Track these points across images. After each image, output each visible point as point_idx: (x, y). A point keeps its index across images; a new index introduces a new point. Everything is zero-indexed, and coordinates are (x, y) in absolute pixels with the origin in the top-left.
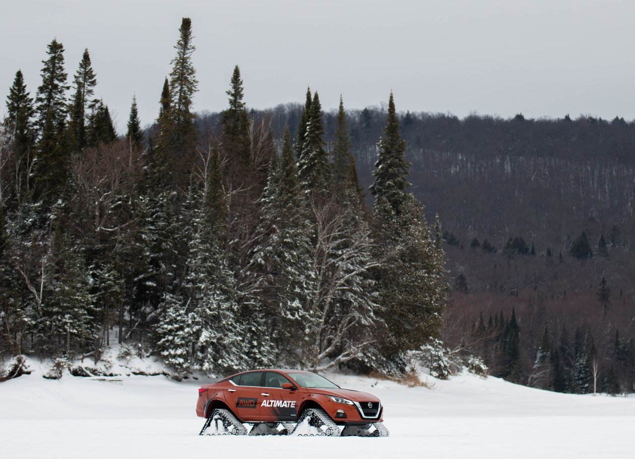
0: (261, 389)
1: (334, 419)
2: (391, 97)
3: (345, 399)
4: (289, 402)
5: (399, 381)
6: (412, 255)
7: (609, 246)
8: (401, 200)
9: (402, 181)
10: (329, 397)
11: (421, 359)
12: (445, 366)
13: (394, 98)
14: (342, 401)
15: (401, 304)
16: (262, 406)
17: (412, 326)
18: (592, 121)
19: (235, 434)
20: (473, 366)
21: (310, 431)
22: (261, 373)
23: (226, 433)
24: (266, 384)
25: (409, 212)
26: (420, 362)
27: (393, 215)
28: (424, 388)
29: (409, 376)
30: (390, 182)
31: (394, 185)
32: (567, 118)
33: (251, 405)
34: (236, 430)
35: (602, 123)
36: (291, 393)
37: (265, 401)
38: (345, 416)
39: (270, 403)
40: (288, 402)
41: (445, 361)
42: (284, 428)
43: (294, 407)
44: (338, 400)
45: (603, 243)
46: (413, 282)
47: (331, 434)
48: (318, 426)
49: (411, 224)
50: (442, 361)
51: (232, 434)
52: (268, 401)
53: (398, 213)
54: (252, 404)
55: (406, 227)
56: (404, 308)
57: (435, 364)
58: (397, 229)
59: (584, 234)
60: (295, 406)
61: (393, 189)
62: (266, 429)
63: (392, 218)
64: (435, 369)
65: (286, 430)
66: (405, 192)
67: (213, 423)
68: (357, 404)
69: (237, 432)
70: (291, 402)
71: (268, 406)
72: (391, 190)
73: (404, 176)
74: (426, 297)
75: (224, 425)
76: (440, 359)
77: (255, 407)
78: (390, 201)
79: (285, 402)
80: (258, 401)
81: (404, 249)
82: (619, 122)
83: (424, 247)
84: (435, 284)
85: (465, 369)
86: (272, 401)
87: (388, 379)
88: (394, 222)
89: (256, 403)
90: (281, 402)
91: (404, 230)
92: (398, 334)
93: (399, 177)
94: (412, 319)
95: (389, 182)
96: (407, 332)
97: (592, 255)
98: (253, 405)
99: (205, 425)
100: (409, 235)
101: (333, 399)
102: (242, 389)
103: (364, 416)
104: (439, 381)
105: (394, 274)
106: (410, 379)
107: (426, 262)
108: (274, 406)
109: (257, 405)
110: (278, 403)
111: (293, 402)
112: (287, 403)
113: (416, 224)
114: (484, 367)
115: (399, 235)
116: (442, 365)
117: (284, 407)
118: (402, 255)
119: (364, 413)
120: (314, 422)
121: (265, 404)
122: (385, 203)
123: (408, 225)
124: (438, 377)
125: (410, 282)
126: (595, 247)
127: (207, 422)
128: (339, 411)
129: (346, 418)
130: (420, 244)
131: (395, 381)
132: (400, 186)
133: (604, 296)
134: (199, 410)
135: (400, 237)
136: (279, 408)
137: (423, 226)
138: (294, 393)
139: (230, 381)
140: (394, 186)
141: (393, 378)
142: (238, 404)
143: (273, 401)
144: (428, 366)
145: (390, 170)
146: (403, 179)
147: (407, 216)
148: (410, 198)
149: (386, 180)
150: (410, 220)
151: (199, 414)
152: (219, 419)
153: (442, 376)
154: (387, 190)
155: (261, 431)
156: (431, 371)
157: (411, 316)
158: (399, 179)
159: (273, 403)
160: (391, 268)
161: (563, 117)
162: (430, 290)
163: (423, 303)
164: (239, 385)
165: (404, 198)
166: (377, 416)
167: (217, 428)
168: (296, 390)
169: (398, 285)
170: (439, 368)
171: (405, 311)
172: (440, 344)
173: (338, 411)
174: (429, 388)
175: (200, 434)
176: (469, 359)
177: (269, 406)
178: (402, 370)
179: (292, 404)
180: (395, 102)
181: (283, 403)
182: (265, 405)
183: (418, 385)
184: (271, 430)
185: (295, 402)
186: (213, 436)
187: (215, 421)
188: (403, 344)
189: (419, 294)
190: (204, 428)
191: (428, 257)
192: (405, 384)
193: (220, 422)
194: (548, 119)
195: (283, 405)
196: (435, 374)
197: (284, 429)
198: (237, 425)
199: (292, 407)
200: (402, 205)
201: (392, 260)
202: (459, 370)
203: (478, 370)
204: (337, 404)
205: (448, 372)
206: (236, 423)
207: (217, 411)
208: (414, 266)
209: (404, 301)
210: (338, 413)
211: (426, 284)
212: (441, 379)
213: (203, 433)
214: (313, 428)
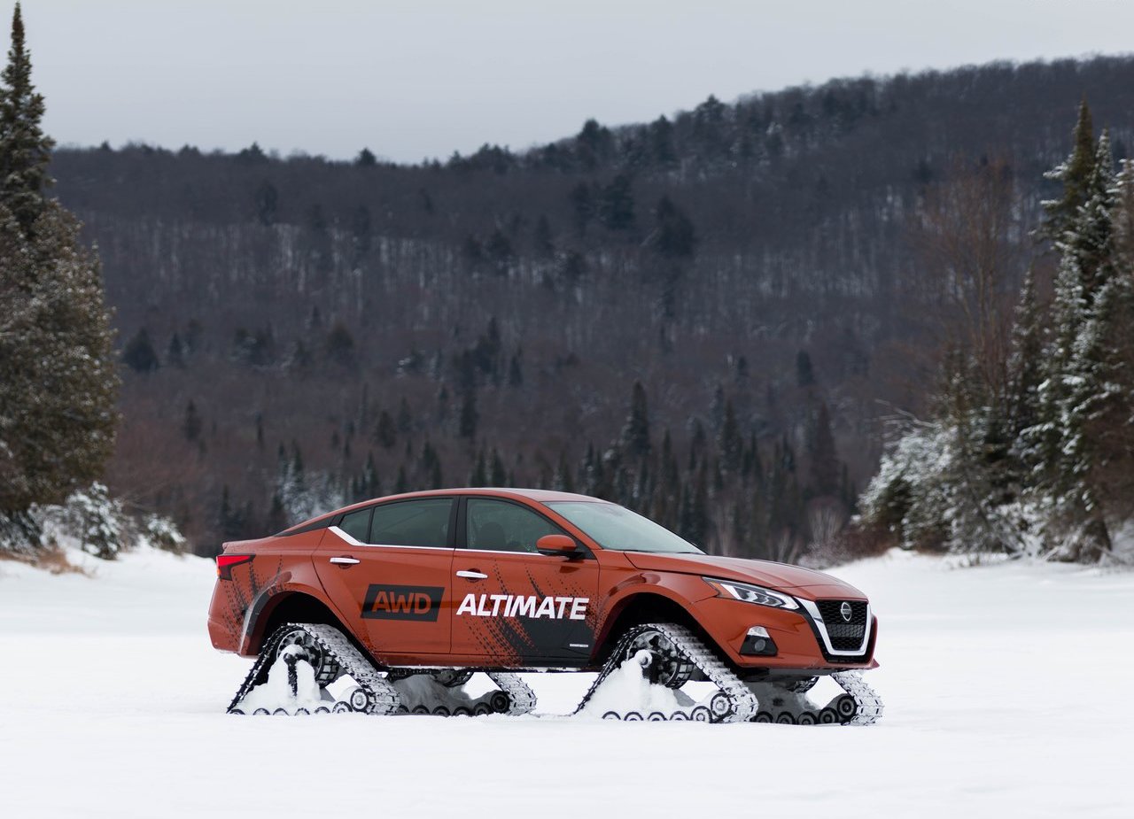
0: (454, 555)
1: (737, 659)
2: (18, 11)
3: (769, 588)
4: (563, 600)
5: (33, 563)
6: (60, 317)
7: (185, 350)
8: (36, 211)
9: (38, 174)
10: (714, 583)
11: (64, 520)
12: (113, 535)
13: (23, 13)
14: (760, 598)
15: (37, 413)
16: (459, 612)
17: (58, 455)
18: (147, 151)
19: (364, 710)
20: (157, 536)
21: (649, 700)
22: (450, 503)
23: (330, 706)
24: (472, 539)
25: (53, 234)
26: (62, 526)
27: (21, 239)
28: (78, 576)
29: (48, 553)
30: (14, 176)
31: (22, 181)
32: (105, 147)
33: (417, 611)
34: (368, 695)
35: (163, 155)
36: (564, 570)
37: (471, 597)
38: (771, 648)
39: (489, 605)
40: (558, 599)
41: (111, 526)
42: (494, 687)
43: (582, 617)
44: (745, 595)
45: (176, 347)
46: (62, 370)
47: (730, 713)
48: (675, 685)
49: (58, 258)
50: (107, 525)
51: (351, 708)
52: (484, 598)
53: (31, 236)
54: (423, 604)
55: (47, 262)
56: (45, 421)
57: (93, 531)
58: (30, 266)
59: (143, 333)
60: (587, 613)
61: (19, 188)
62: (429, 690)
63: (19, 244)
64: (93, 540)
65: (505, 694)
66: (42, 196)
67: (279, 670)
68: (811, 607)
69: (369, 703)
70: (570, 600)
71: (482, 613)
72: (17, 192)
73: (41, 165)
74: (85, 399)
75: (317, 678)
76: (102, 520)
77: (432, 617)
78: (14, 214)
79: (549, 600)
80: (445, 598)
81: (45, 305)
82: (189, 153)
83: (81, 302)
84: (103, 375)
85: (144, 542)
86: (498, 598)
87: (12, 558)
88: (24, 254)
89: (436, 605)
90: (532, 600)
91: (44, 268)
92: (31, 472)
93: (31, 166)
94: (60, 442)
95: (11, 176)
96: (47, 468)
97: (158, 366)
98: (426, 610)
99: (249, 679)
100: (54, 278)
101: (731, 590)
102: (385, 557)
103: (832, 651)
104: (101, 563)
105: (26, 354)
106: (50, 557)
107: (84, 333)
108: (506, 614)
109: (443, 612)
110: (524, 605)
111: (578, 600)
112: (557, 605)
113: (67, 257)
114: (177, 537)
115: (34, 278)
116: (107, 532)
117: (545, 617)
118: (41, 317)
119: (831, 639)
120: (661, 671)
121: (470, 606)
122: (7, 215)
123: (51, 259)
124: (99, 556)
125: (55, 370)
126: (163, 354)
127: (256, 667)
128: (752, 632)
129: (775, 655)
130: (75, 296)
131: (25, 561)
132: (35, 184)
133: (192, 429)
134: (222, 628)
135: (36, 282)
136: (524, 620)
137: (80, 260)
138: (575, 569)
139: (334, 529)
140: (21, 185)
141: (22, 556)
142: (367, 608)
143: (504, 597)
144: (76, 535)
145: (15, 152)
146: (39, 170)
147: (49, 241)
148: (53, 207)
149: (6, 171)
150: (54, 250)
151: (222, 640)
152: (300, 657)
153: (106, 554)
154: (8, 192)
155: (411, 696)
156: (84, 544)
157: (56, 436)
158: (32, 170)
159: (503, 603)
160: (18, 343)
161: (98, 144)
162: (93, 386)
163: (78, 411)
164: (369, 543)
165: (43, 207)
166: (862, 651)
167: (295, 690)
168: (586, 561)
169: (31, 374)
170: (99, 539)
171: (45, 427)
172: (101, 492)
173: (749, 633)
174: (89, 576)
175: (231, 709)
176: (149, 522)
177: (487, 614)
178: (35, 542)
179: (575, 608)
180: (25, 19)
181: (538, 604)
182: (472, 610)
183: (66, 569)
184: (446, 694)
185: (586, 600)
186: (280, 715)
187: (286, 666)
188: (41, 490)
189: (72, 394)
190: (244, 687)
191: (90, 322)
192: (45, 568)
193: (305, 670)
194: (74, 146)
195: (542, 611)
196: (93, 549)
197: (497, 693)
198: (366, 679)
199: (573, 616)
200: (40, 220)
201: (21, 326)
202: (134, 543)
203: (166, 543)
204: (741, 606)
205: (119, 546)
206: (362, 671)
207: (293, 629)
208: (64, 339)
209: (44, 406)
210: (748, 637)
211: (84, 374)
212: (106, 559)
213: (239, 706)
214: (659, 690)
